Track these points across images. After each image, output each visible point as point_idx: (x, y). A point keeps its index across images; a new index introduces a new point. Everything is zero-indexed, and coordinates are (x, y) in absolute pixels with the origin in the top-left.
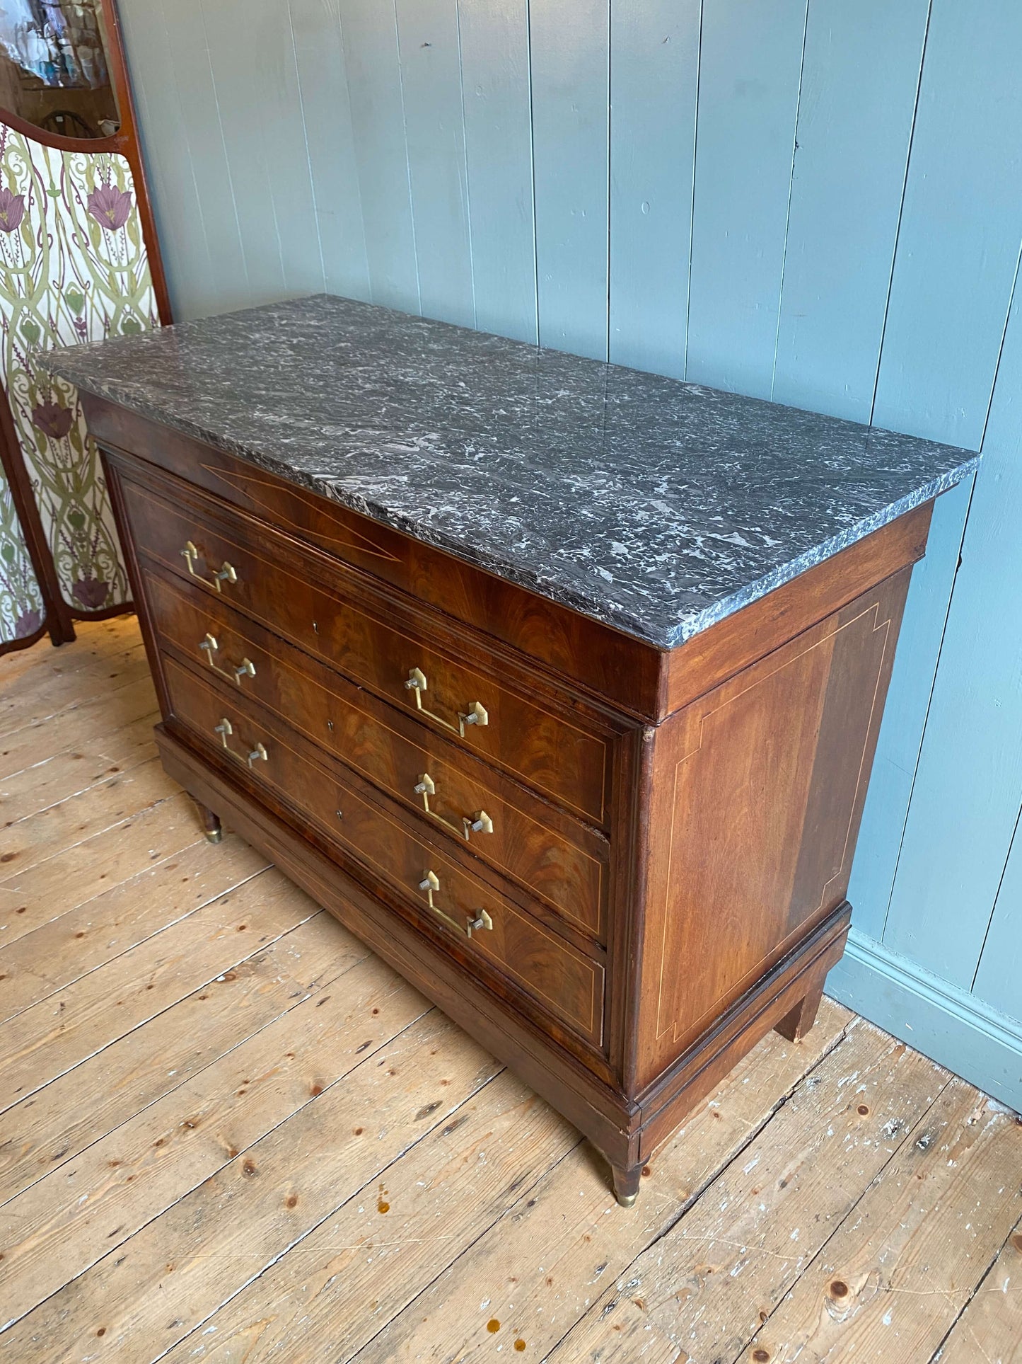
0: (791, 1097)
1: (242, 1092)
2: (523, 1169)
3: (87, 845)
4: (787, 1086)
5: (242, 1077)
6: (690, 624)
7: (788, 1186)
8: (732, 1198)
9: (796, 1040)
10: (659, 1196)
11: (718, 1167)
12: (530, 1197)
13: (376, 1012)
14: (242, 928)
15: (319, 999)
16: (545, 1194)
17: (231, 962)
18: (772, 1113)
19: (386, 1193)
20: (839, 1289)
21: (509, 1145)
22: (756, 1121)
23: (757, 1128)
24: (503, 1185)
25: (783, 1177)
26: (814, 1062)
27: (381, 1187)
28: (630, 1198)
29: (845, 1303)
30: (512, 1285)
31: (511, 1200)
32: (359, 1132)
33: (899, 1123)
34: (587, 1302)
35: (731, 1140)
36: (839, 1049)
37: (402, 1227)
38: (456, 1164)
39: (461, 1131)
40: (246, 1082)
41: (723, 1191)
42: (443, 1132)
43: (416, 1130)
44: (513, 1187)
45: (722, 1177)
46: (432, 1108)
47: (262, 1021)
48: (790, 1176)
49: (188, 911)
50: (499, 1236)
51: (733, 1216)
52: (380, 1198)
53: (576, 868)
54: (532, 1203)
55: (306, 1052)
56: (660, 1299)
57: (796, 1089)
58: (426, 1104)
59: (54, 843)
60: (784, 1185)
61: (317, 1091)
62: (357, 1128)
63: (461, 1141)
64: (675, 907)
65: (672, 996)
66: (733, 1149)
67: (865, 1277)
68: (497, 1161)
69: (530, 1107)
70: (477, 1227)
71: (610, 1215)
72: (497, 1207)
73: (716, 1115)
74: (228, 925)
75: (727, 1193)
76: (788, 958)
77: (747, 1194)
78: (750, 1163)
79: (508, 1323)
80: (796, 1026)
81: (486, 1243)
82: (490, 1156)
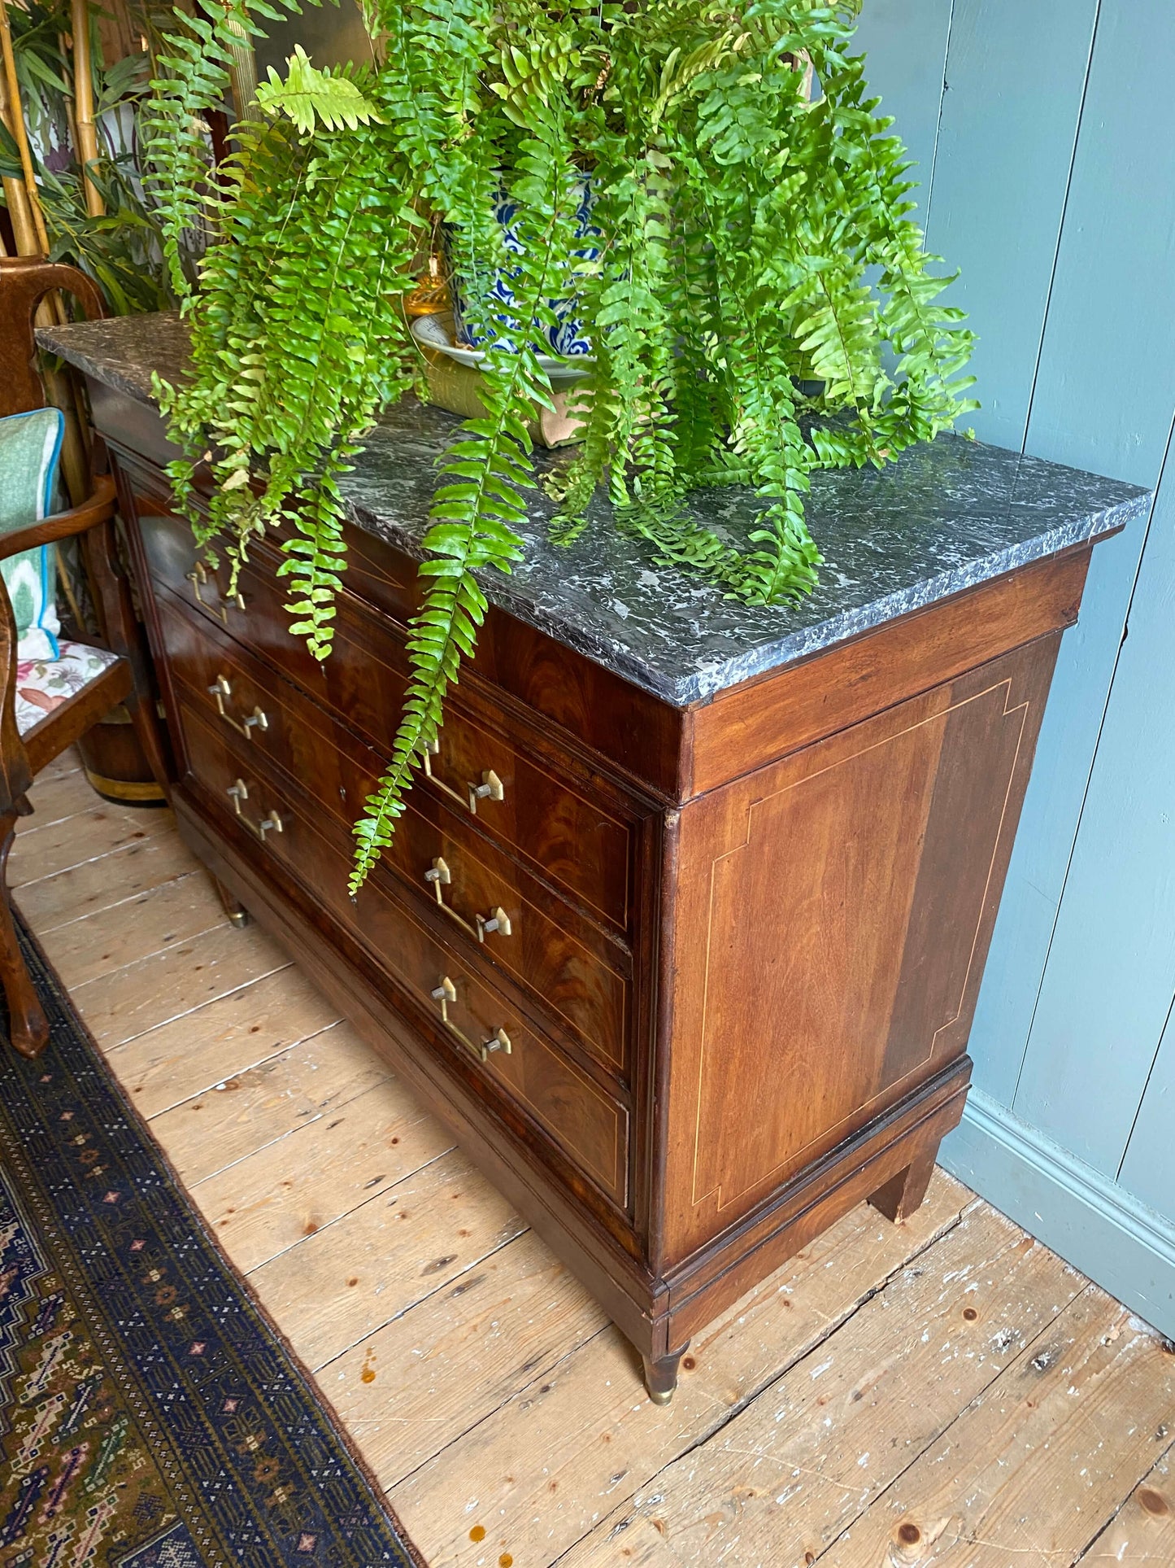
0: (883, 1289)
1: (224, 1223)
2: (542, 1346)
3: (93, 920)
4: (880, 1275)
5: (228, 1205)
6: (710, 675)
7: (864, 1399)
8: (791, 1407)
9: (897, 1220)
10: (702, 1396)
11: (780, 1367)
12: (545, 1381)
13: (395, 1141)
14: (255, 1030)
15: (330, 1121)
16: (564, 1380)
17: (235, 1068)
18: (856, 1307)
19: (374, 1359)
20: (909, 1534)
21: (529, 1315)
22: (837, 1313)
23: (835, 1324)
24: (516, 1363)
25: (859, 1387)
26: (917, 1249)
27: (369, 1352)
28: (665, 1395)
29: (914, 1552)
30: (508, 1486)
31: (522, 1382)
32: (353, 1283)
33: (1013, 1335)
34: (595, 1517)
35: (801, 1335)
36: (950, 1236)
37: (386, 1402)
38: (464, 1332)
39: (473, 1294)
40: (231, 1211)
41: (780, 1397)
42: (453, 1293)
43: (420, 1288)
44: (526, 1367)
45: (783, 1380)
46: (444, 1262)
47: (261, 1141)
48: (868, 1387)
49: (196, 1005)
50: (501, 1425)
51: (789, 1430)
52: (366, 1365)
53: (598, 985)
54: (546, 1389)
55: (306, 1182)
56: (686, 1522)
57: (890, 1280)
58: (437, 1257)
59: (56, 914)
60: (858, 1397)
61: (312, 1229)
62: (351, 1278)
63: (472, 1304)
65: (714, 1154)
66: (802, 1347)
67: (945, 1522)
68: (512, 1333)
69: (561, 1272)
70: (477, 1411)
71: (639, 1413)
72: (503, 1390)
73: (787, 1303)
74: (240, 1024)
75: (787, 1400)
76: (881, 1119)
77: (811, 1404)
78: (820, 1366)
79: (496, 1532)
80: (898, 1203)
81: (484, 1431)
82: (504, 1327)
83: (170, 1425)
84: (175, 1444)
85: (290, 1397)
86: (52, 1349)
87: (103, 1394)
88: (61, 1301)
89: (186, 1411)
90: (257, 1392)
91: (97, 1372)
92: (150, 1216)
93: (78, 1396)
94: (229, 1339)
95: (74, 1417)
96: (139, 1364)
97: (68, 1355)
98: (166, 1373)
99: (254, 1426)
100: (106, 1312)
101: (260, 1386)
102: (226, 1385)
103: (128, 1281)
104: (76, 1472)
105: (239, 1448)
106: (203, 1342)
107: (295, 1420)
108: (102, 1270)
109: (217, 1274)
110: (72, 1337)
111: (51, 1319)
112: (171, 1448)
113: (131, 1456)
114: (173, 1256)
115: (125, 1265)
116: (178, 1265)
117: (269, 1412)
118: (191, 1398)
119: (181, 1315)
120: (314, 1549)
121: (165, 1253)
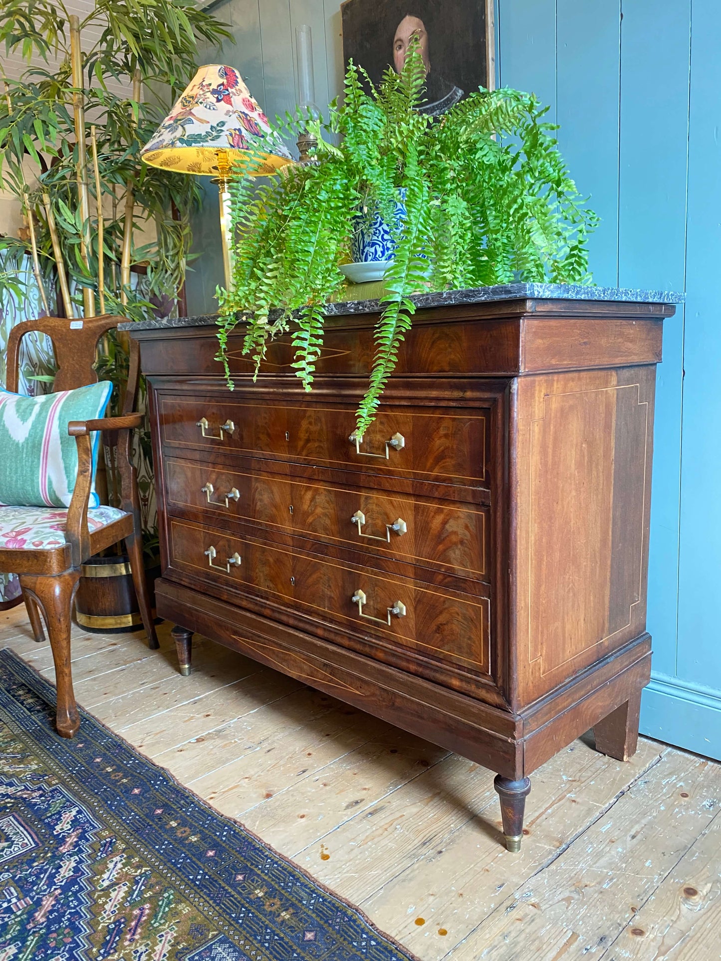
0: (628, 790)
1: (212, 798)
2: (430, 834)
4: (624, 785)
5: (212, 790)
7: (637, 838)
8: (595, 846)
9: (625, 758)
10: (539, 846)
11: (580, 830)
12: (438, 849)
13: (309, 754)
14: (208, 716)
15: (266, 749)
16: (450, 847)
17: (201, 732)
18: (615, 799)
19: (327, 849)
20: (691, 892)
21: (418, 821)
22: (605, 803)
23: (606, 807)
24: (417, 843)
25: (633, 832)
26: (641, 773)
27: (322, 846)
28: (516, 839)
29: (697, 900)
30: (432, 898)
31: (424, 850)
32: (302, 817)
33: (713, 802)
34: (492, 906)
35: (588, 814)
36: (658, 765)
37: (341, 867)
38: (379, 832)
39: (382, 815)
40: (215, 793)
41: (587, 842)
42: (367, 816)
43: (346, 815)
44: (424, 844)
45: (585, 834)
46: (357, 803)
47: (225, 762)
48: (637, 833)
49: (168, 709)
50: (417, 871)
51: (599, 855)
52: (322, 852)
53: (467, 527)
54: (440, 852)
55: (259, 776)
56: (550, 903)
57: (631, 786)
58: (352, 800)
60: (633, 837)
61: (269, 796)
62: (301, 815)
63: (381, 819)
64: (535, 543)
66: (590, 819)
67: (709, 885)
68: (410, 830)
69: (431, 800)
70: (400, 866)
71: (501, 858)
72: (413, 855)
73: (574, 801)
74: (197, 714)
75: (591, 842)
77: (606, 843)
78: (605, 827)
79: (431, 920)
80: (624, 744)
81: (408, 875)
82: (405, 826)
83: (203, 890)
84: (208, 899)
85: (278, 870)
86: (114, 863)
87: (153, 880)
88: (114, 840)
89: (211, 883)
90: (256, 870)
91: (146, 871)
92: (163, 798)
93: (137, 883)
94: (230, 847)
95: (136, 892)
96: (175, 864)
97: (125, 865)
98: (193, 867)
99: (258, 885)
100: (146, 843)
101: (257, 866)
102: (234, 868)
103: (157, 828)
104: (144, 918)
105: (251, 896)
106: (213, 850)
107: (285, 880)
108: (138, 825)
109: (213, 819)
110: (125, 856)
111: (110, 849)
112: (206, 901)
113: (180, 907)
114: (183, 814)
115: (153, 821)
116: (188, 818)
117: (266, 878)
118: (213, 876)
119: (196, 839)
120: (315, 938)
121: (178, 813)
